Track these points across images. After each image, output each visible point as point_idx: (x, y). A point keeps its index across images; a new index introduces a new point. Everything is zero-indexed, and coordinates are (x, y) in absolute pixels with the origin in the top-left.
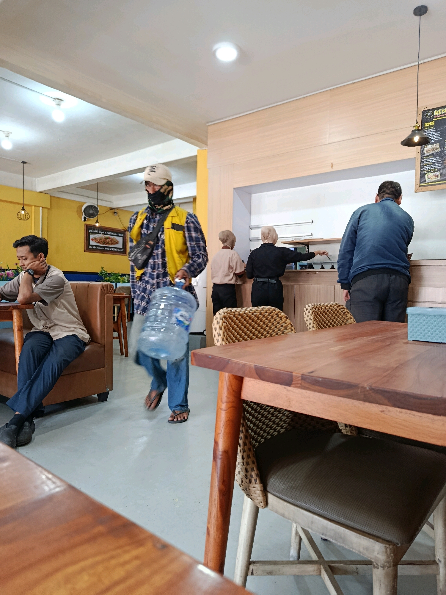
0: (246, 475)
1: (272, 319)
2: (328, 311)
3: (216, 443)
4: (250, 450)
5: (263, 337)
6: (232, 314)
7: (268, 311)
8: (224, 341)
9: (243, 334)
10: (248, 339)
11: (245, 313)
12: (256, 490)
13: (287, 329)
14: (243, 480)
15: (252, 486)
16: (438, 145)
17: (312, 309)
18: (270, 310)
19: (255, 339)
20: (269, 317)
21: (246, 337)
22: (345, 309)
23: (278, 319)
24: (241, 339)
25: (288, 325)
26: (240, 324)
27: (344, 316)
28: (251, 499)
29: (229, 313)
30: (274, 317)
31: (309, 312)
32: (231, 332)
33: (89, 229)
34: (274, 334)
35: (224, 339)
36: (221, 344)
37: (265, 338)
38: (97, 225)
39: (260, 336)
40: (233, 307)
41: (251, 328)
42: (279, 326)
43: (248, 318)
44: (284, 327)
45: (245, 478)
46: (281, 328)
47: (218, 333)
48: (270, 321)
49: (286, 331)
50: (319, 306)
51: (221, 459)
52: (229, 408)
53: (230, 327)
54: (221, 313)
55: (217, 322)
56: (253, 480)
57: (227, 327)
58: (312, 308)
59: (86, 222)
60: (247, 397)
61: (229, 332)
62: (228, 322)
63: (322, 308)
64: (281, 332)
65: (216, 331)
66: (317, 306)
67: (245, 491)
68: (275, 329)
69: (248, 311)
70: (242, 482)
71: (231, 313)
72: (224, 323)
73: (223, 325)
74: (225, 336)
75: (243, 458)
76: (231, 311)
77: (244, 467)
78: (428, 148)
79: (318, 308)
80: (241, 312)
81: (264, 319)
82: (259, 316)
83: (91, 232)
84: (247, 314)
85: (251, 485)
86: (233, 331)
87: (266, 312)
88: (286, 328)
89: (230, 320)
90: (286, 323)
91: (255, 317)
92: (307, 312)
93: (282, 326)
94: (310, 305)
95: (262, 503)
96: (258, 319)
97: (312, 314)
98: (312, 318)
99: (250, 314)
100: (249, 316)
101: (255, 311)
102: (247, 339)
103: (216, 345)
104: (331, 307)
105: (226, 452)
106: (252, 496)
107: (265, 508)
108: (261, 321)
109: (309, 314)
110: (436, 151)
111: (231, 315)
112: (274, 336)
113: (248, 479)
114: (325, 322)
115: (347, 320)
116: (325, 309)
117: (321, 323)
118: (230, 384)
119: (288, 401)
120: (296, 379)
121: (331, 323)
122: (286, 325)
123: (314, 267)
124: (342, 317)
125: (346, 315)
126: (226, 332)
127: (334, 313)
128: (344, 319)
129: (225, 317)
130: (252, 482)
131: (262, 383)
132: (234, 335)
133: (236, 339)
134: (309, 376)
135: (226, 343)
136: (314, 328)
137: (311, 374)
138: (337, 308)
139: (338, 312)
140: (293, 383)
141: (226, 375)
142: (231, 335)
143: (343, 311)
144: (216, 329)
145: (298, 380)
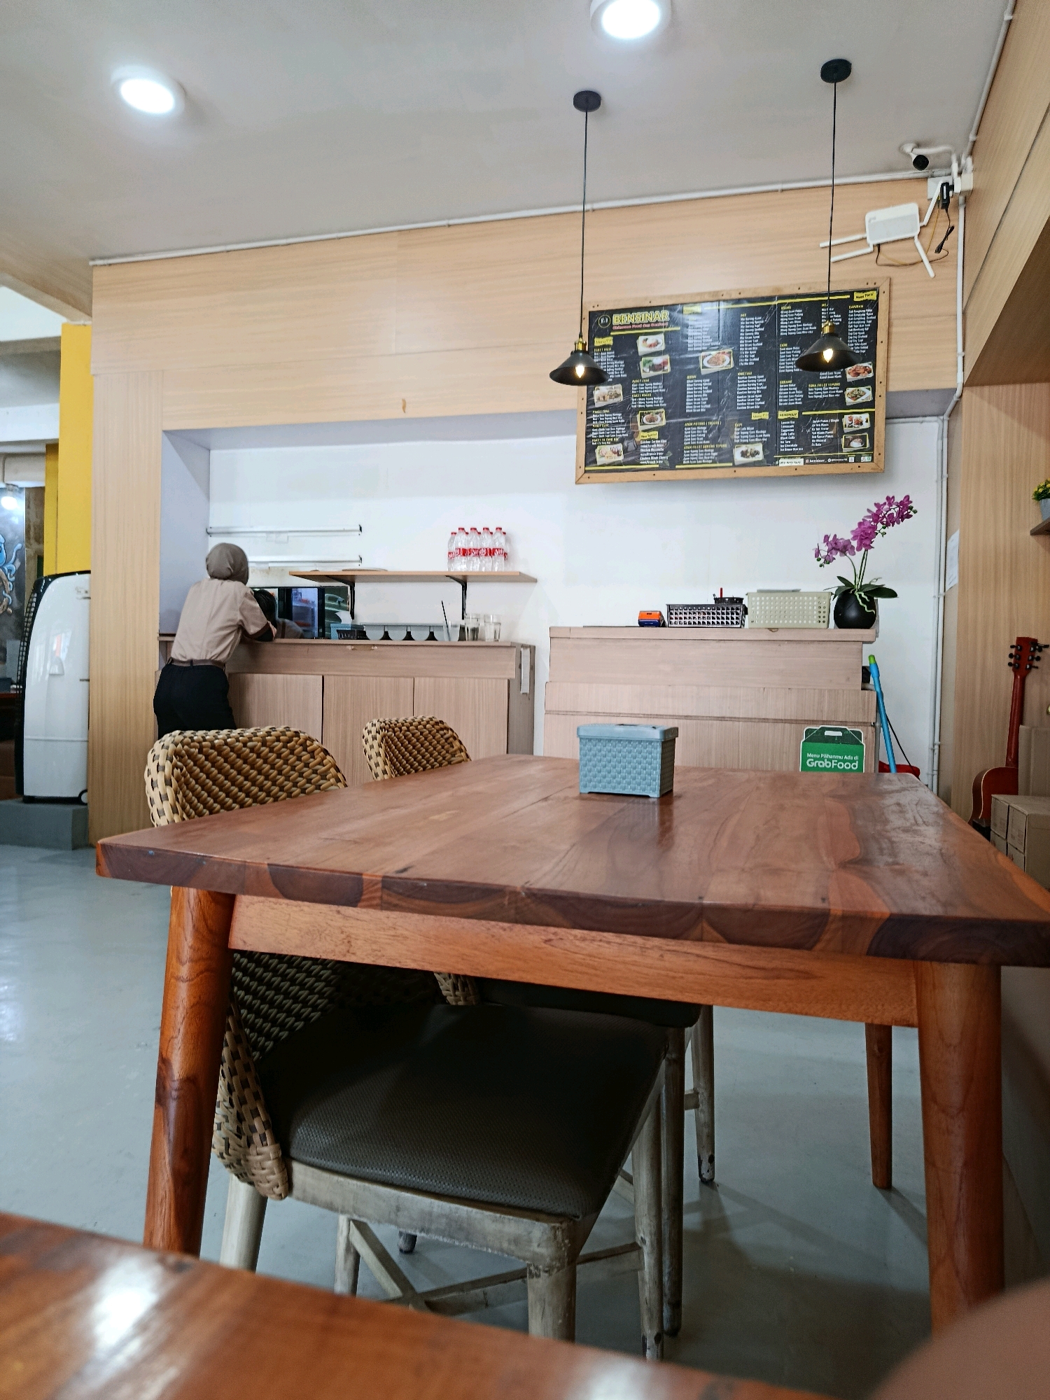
0: (239, 1129)
1: (291, 756)
2: (413, 735)
3: (164, 1062)
4: (247, 1068)
5: (271, 799)
6: (195, 747)
7: (282, 738)
8: (178, 813)
9: (221, 794)
10: (234, 805)
11: (226, 744)
12: (265, 1160)
13: (326, 779)
14: (231, 1142)
15: (255, 1152)
16: (618, 388)
17: (381, 731)
18: (286, 735)
19: (250, 805)
21: (230, 801)
23: (306, 756)
24: (217, 806)
25: (329, 769)
26: (215, 771)
27: (447, 746)
28: (251, 1183)
29: (188, 744)
30: (296, 751)
31: (374, 738)
32: (193, 791)
34: (297, 791)
35: (176, 807)
36: (170, 820)
37: (276, 803)
39: (264, 798)
40: (197, 730)
41: (241, 778)
42: (307, 772)
43: (234, 755)
44: (320, 774)
45: (236, 1135)
46: (314, 775)
47: (162, 793)
48: (286, 762)
49: (325, 784)
50: (396, 724)
51: (178, 1098)
52: (198, 975)
53: (191, 779)
55: (158, 765)
56: (256, 1138)
57: (183, 779)
58: (381, 728)
60: (243, 942)
61: (188, 791)
62: (186, 766)
63: (400, 728)
64: (313, 787)
65: (156, 788)
66: (392, 723)
67: (234, 1167)
68: (299, 779)
69: (233, 737)
70: (227, 1146)
71: (192, 744)
72: (175, 770)
73: (173, 774)
74: (180, 800)
75: (230, 1089)
76: (191, 738)
77: (230, 1110)
78: (601, 391)
79: (393, 729)
80: (216, 741)
81: (273, 756)
82: (259, 749)
84: (232, 746)
85: (252, 1150)
86: (198, 787)
87: (278, 739)
88: (324, 777)
89: (189, 761)
90: (324, 766)
91: (251, 752)
92: (369, 737)
93: (315, 772)
94: (375, 721)
95: (278, 1187)
96: (259, 756)
97: (382, 742)
98: (382, 752)
100: (236, 749)
101: (252, 738)
102: (231, 805)
103: (155, 824)
104: (420, 726)
105: (189, 1081)
106: (253, 1175)
107: (285, 1197)
108: (265, 761)
109: (376, 743)
110: (616, 400)
111: (191, 747)
112: (296, 796)
113: (244, 1138)
114: (408, 761)
115: (453, 755)
116: (408, 730)
117: (401, 763)
118: (203, 917)
119: (346, 941)
120: (371, 889)
121: (420, 763)
122: (324, 768)
123: (368, 634)
124: (443, 747)
125: (451, 743)
126: (181, 789)
127: (426, 739)
128: (447, 752)
129: (177, 753)
130: (253, 1143)
131: (284, 906)
132: (199, 797)
133: (204, 808)
134: (400, 878)
135: (184, 819)
136: (386, 774)
137: (404, 875)
138: (433, 729)
139: (434, 738)
140: (364, 897)
141: (191, 894)
142: (194, 798)
143: (445, 733)
144: (154, 785)
145: (376, 890)
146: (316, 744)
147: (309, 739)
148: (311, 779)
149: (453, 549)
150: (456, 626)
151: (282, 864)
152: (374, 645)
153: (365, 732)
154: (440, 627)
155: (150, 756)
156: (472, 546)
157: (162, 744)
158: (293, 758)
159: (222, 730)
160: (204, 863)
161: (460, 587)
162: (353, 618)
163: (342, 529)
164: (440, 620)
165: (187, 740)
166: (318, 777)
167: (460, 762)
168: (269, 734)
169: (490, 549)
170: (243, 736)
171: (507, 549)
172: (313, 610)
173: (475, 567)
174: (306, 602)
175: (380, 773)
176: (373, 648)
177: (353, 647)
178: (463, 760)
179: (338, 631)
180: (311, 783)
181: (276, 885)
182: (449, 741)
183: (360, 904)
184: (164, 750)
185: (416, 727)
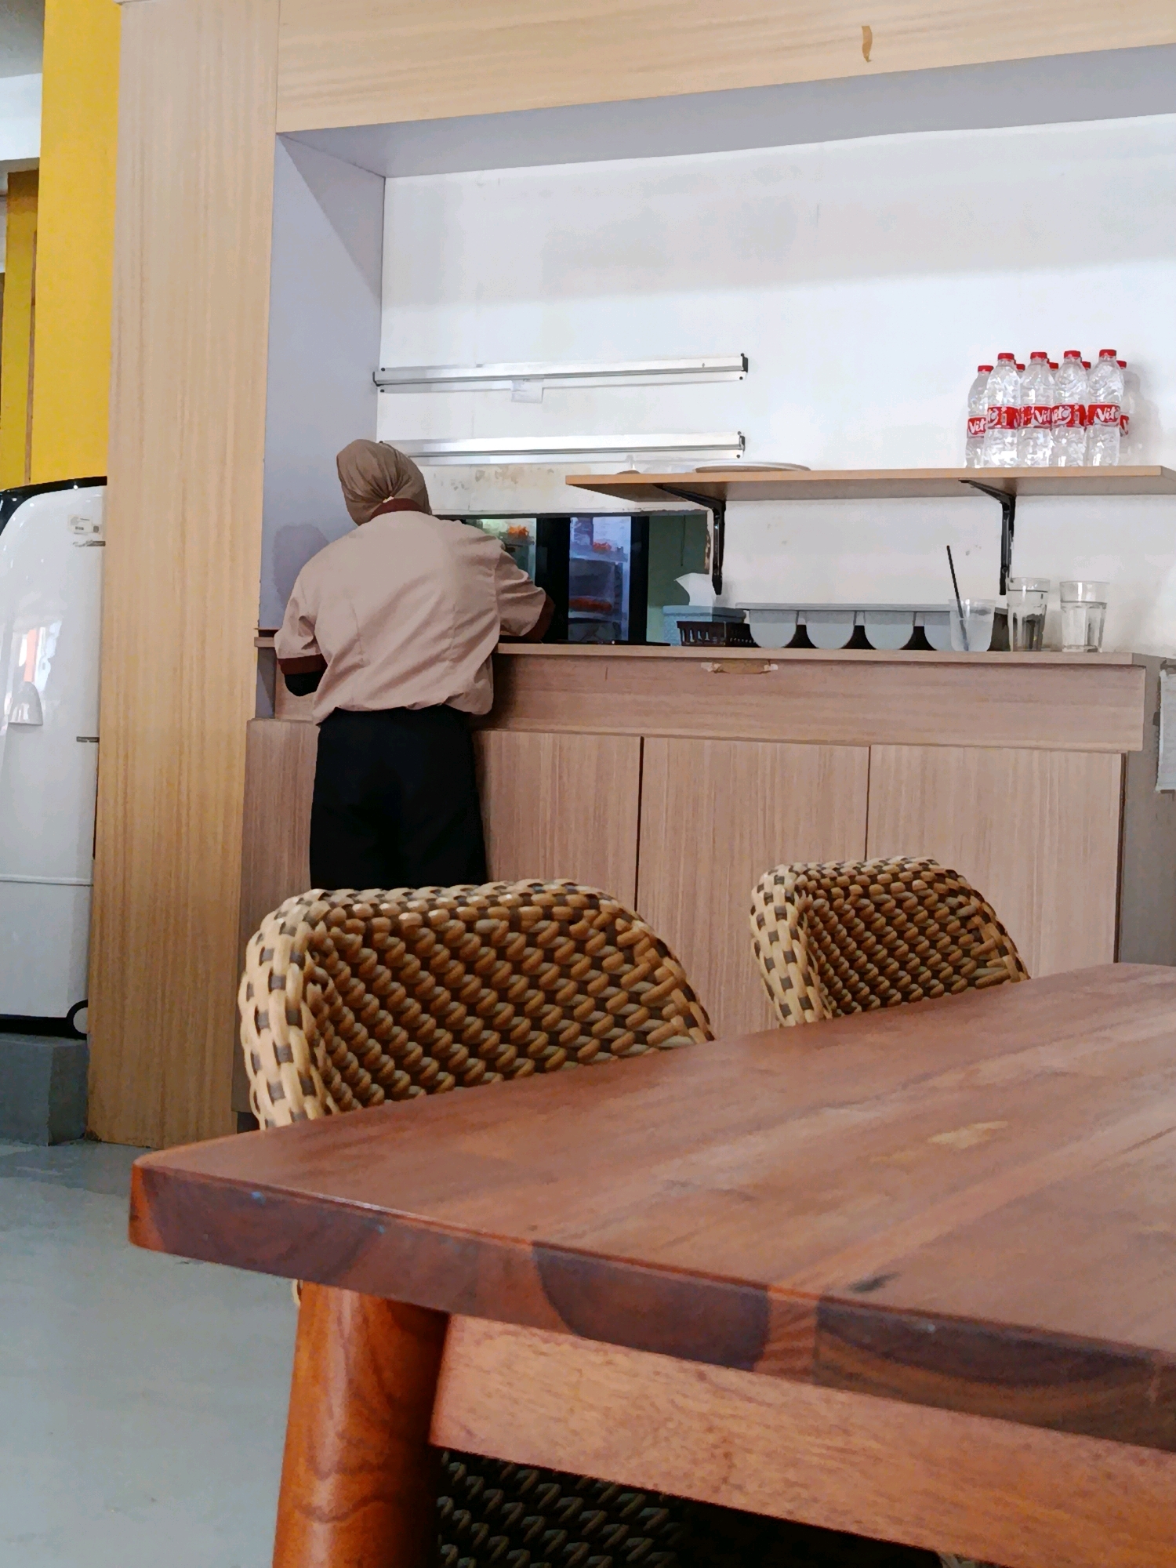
1: (577, 956)
2: (879, 906)
6: (354, 930)
7: (556, 910)
8: (313, 1093)
9: (412, 1045)
10: (442, 1076)
11: (427, 923)
13: (661, 1018)
17: (796, 897)
18: (565, 904)
19: (480, 1078)
21: (431, 1064)
22: (968, 895)
23: (613, 958)
25: (668, 992)
27: (966, 938)
29: (339, 923)
30: (591, 944)
31: (781, 915)
32: (349, 1037)
34: (591, 1045)
35: (311, 1078)
36: (295, 1110)
40: (360, 888)
42: (616, 996)
43: (443, 952)
44: (647, 1004)
46: (632, 1007)
47: (279, 1044)
49: (660, 1029)
50: (833, 879)
52: (357, 1508)
53: (346, 1011)
54: (289, 921)
55: (271, 974)
57: (326, 1009)
58: (797, 889)
60: (469, 1432)
61: (337, 1040)
62: (334, 977)
63: (845, 889)
64: (629, 1036)
65: (264, 1032)
66: (823, 876)
68: (597, 1015)
69: (443, 906)
71: (349, 923)
72: (310, 986)
73: (304, 998)
74: (320, 1063)
76: (347, 907)
79: (828, 891)
80: (404, 916)
81: (535, 955)
82: (504, 935)
84: (439, 929)
86: (362, 1030)
87: (548, 915)
88: (655, 1012)
89: (342, 964)
90: (657, 983)
91: (483, 945)
92: (768, 912)
93: (635, 998)
94: (782, 871)
96: (501, 955)
97: (800, 924)
98: (799, 951)
99: (458, 925)
100: (449, 935)
101: (485, 908)
102: (435, 1075)
103: (261, 1118)
104: (895, 885)
108: (517, 969)
109: (784, 928)
111: (348, 931)
114: (863, 974)
115: (982, 963)
116: (866, 894)
117: (845, 980)
118: (372, 1361)
119: (719, 1452)
120: (791, 1328)
121: (894, 981)
122: (656, 990)
123: (756, 633)
124: (955, 940)
125: (977, 929)
126: (322, 1035)
127: (911, 918)
128: (966, 953)
129: (314, 946)
131: (566, 1347)
132: (362, 1055)
133: (374, 1081)
134: (863, 1306)
135: (327, 1110)
136: (811, 1007)
137: (874, 1297)
138: (930, 891)
139: (932, 914)
140: (771, 1347)
141: (345, 1303)
142: (350, 1056)
143: (961, 905)
144: (261, 1024)
145: (799, 1335)
146: (638, 926)
147: (621, 913)
148: (625, 1017)
149: (983, 409)
150: (983, 612)
151: (568, 1244)
152: (770, 661)
153: (758, 898)
154: (941, 614)
155: (253, 951)
156: (1032, 399)
157: (281, 921)
158: (582, 962)
159: (417, 887)
160: (381, 1229)
161: (994, 509)
162: (718, 590)
163: (698, 364)
164: (940, 596)
165: (339, 912)
166: (642, 1012)
167: (999, 981)
168: (526, 899)
169: (1082, 408)
170: (465, 904)
171: (1129, 407)
172: (618, 570)
173: (1040, 455)
174: (603, 548)
175: (794, 1006)
176: (766, 668)
177: (717, 666)
178: (1008, 977)
179: (680, 624)
180: (624, 1026)
181: (552, 1298)
182: (970, 926)
183: (761, 1365)
184: (285, 936)
185: (887, 887)
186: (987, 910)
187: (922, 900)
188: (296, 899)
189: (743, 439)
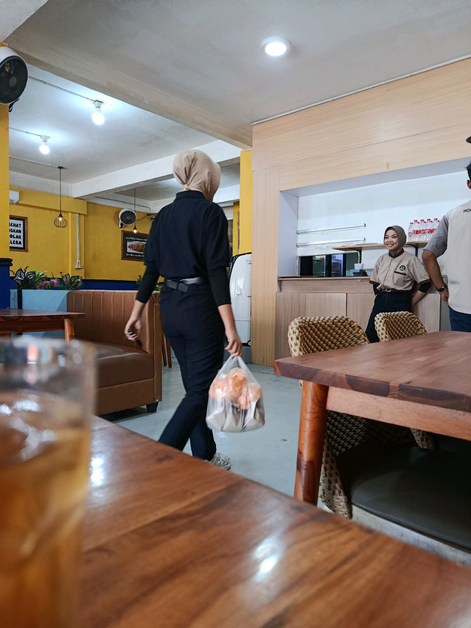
0: (329, 487)
2: (398, 320)
3: (300, 453)
4: (332, 461)
5: (336, 348)
6: (306, 324)
7: (340, 321)
8: (301, 351)
10: (322, 349)
11: (318, 323)
12: (340, 502)
14: (325, 491)
17: (384, 319)
18: (342, 320)
19: (328, 350)
20: (342, 327)
21: (320, 347)
22: (415, 318)
23: (351, 329)
24: (315, 349)
25: (361, 335)
27: (415, 326)
29: (304, 323)
30: (347, 327)
31: (381, 322)
33: (127, 236)
34: (347, 344)
35: (301, 349)
36: (299, 354)
37: (338, 349)
38: (135, 231)
39: (333, 347)
42: (352, 336)
43: (321, 328)
44: (357, 337)
45: (328, 489)
46: (354, 338)
47: (295, 343)
48: (342, 331)
49: (359, 342)
50: (390, 315)
51: (306, 469)
52: (314, 419)
53: (306, 338)
54: (296, 322)
55: (293, 331)
56: (337, 492)
57: (303, 337)
58: (383, 317)
59: (122, 229)
60: (333, 408)
62: (304, 332)
63: (392, 317)
64: (354, 343)
65: (293, 341)
67: (327, 503)
68: (348, 339)
69: (321, 320)
70: (324, 493)
72: (300, 333)
73: (299, 335)
74: (302, 346)
75: (326, 469)
77: (326, 478)
79: (389, 318)
80: (314, 322)
81: (337, 329)
82: (331, 325)
83: (128, 239)
84: (320, 324)
85: (335, 497)
86: (308, 341)
88: (359, 339)
89: (305, 330)
90: (359, 334)
91: (328, 327)
93: (355, 336)
96: (331, 329)
97: (385, 323)
98: (384, 328)
99: (323, 323)
100: (322, 325)
102: (320, 349)
103: (293, 355)
104: (402, 317)
105: (310, 463)
106: (335, 507)
108: (334, 331)
109: (381, 324)
111: (305, 324)
112: (347, 347)
113: (331, 491)
114: (396, 333)
115: (418, 330)
116: (396, 318)
117: (393, 334)
118: (315, 395)
119: (379, 412)
120: (394, 390)
121: (402, 334)
122: (359, 335)
126: (302, 342)
128: (415, 329)
129: (300, 327)
130: (335, 493)
132: (308, 345)
133: (311, 349)
134: (408, 386)
135: (304, 354)
136: (387, 338)
137: (409, 385)
138: (408, 318)
139: (408, 322)
140: (390, 393)
141: (311, 385)
142: (307, 345)
143: (414, 320)
144: (292, 339)
145: (396, 391)
146: (355, 324)
147: (352, 321)
149: (411, 231)
155: (290, 328)
157: (294, 322)
158: (345, 330)
160: (318, 372)
161: (414, 249)
165: (304, 321)
166: (356, 339)
167: (421, 334)
168: (335, 319)
170: (324, 320)
172: (341, 264)
173: (422, 239)
175: (384, 338)
177: (361, 280)
178: (423, 333)
179: (353, 273)
180: (353, 341)
181: (349, 384)
182: (416, 324)
183: (389, 396)
184: (295, 325)
185: (400, 317)
186: (419, 321)
187: (406, 319)
188: (296, 319)
189: (365, 239)
